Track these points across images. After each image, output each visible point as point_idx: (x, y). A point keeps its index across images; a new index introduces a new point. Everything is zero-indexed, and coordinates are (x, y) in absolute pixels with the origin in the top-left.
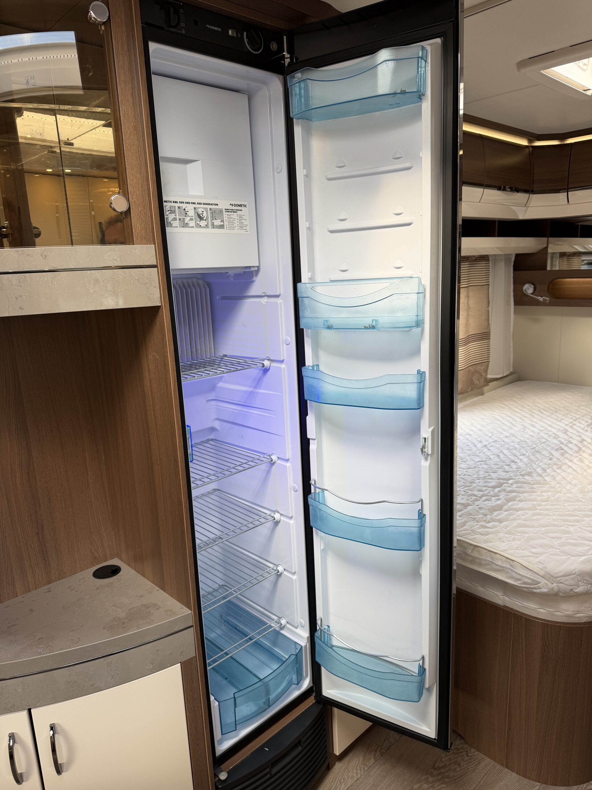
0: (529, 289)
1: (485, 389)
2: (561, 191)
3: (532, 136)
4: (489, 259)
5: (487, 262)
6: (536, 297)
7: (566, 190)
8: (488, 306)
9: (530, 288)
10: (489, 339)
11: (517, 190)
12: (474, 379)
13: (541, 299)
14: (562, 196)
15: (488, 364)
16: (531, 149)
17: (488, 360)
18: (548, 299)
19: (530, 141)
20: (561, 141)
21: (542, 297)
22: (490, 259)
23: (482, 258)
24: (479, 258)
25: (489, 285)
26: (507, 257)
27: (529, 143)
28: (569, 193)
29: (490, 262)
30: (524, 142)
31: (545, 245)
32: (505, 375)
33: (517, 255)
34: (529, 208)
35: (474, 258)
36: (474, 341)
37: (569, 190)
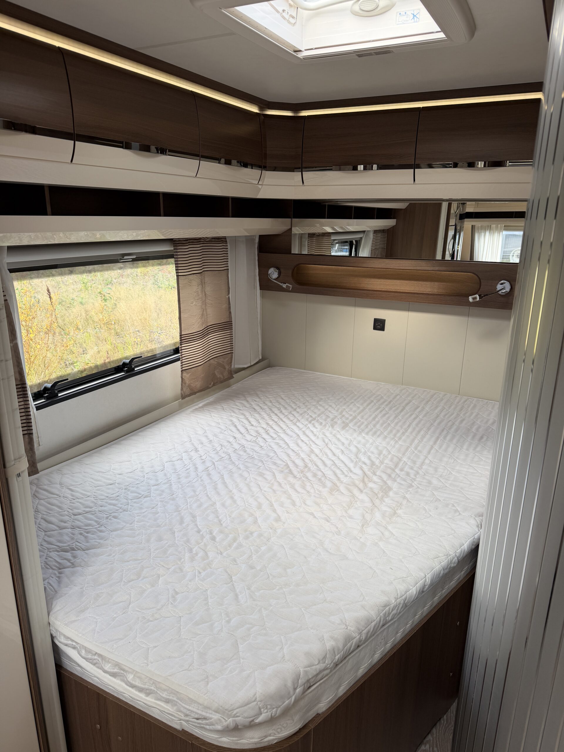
0: (273, 274)
1: (232, 381)
2: (295, 170)
3: (264, 104)
4: (226, 241)
5: (224, 244)
6: (280, 284)
7: (301, 170)
8: (229, 294)
9: (275, 273)
10: (231, 329)
11: (245, 165)
12: (216, 373)
13: (284, 286)
14: (297, 175)
15: (232, 356)
16: (262, 117)
17: (232, 352)
18: (291, 286)
19: (261, 108)
20: (295, 113)
21: (285, 284)
22: (228, 240)
23: (217, 240)
24: (213, 240)
25: (228, 269)
26: (249, 239)
27: (260, 110)
28: (303, 173)
29: (228, 244)
30: (254, 109)
31: (289, 227)
32: (252, 364)
33: (261, 237)
34: (263, 186)
35: (208, 240)
36: (215, 332)
37: (303, 169)
